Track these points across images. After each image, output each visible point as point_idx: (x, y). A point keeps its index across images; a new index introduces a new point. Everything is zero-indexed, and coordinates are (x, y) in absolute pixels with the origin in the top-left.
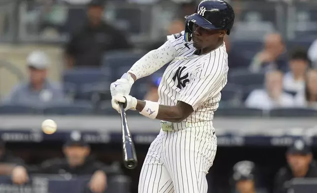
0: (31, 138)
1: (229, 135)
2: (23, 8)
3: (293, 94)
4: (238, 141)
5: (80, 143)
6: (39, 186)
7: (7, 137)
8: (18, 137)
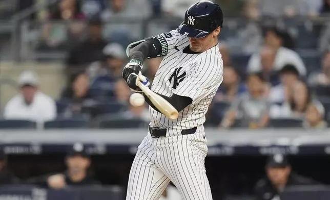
0: (31, 150)
1: (219, 146)
2: (25, 27)
3: (280, 104)
4: (228, 151)
5: (83, 154)
6: (39, 196)
7: (8, 150)
8: (18, 150)
